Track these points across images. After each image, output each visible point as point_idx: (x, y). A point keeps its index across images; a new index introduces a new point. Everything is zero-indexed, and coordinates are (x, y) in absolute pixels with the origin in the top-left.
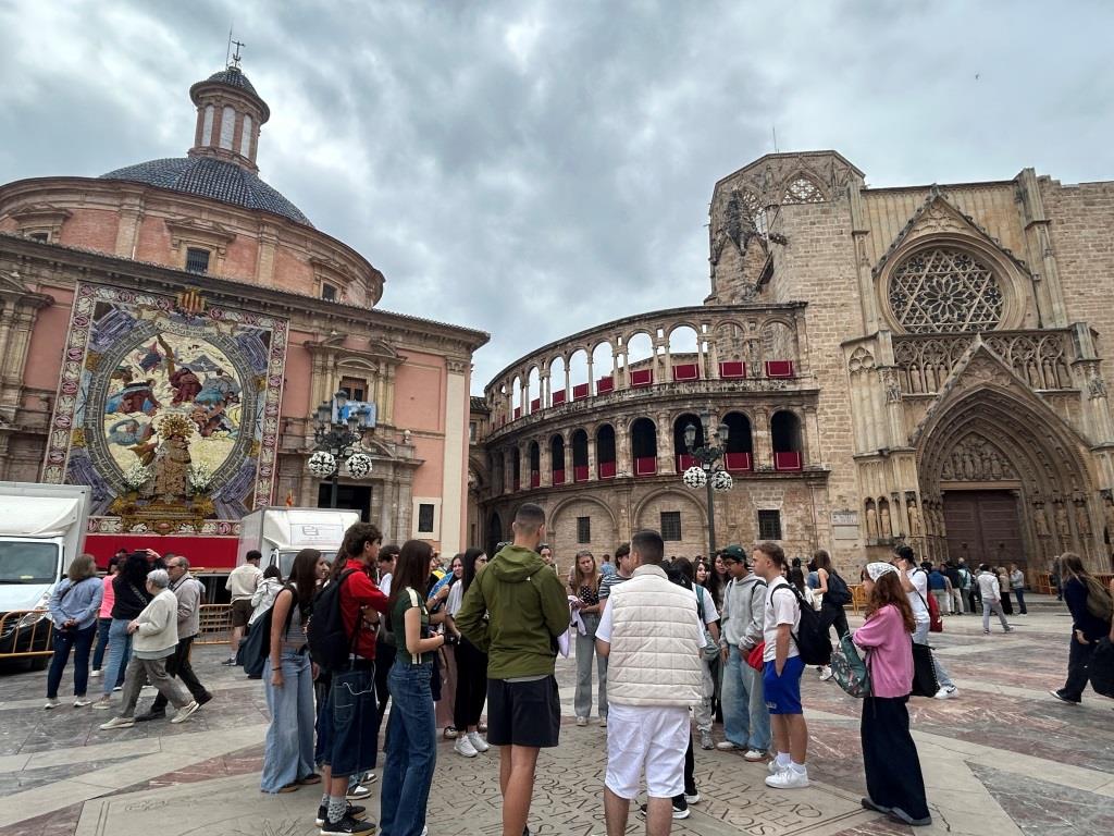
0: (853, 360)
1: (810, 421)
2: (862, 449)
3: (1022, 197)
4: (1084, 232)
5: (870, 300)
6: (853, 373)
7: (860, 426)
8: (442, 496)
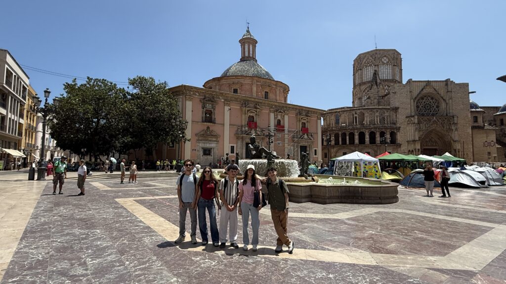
0: (408, 121)
1: (398, 133)
2: (408, 139)
3: (447, 85)
4: (459, 94)
5: (412, 107)
6: (408, 124)
7: (408, 135)
8: (318, 148)
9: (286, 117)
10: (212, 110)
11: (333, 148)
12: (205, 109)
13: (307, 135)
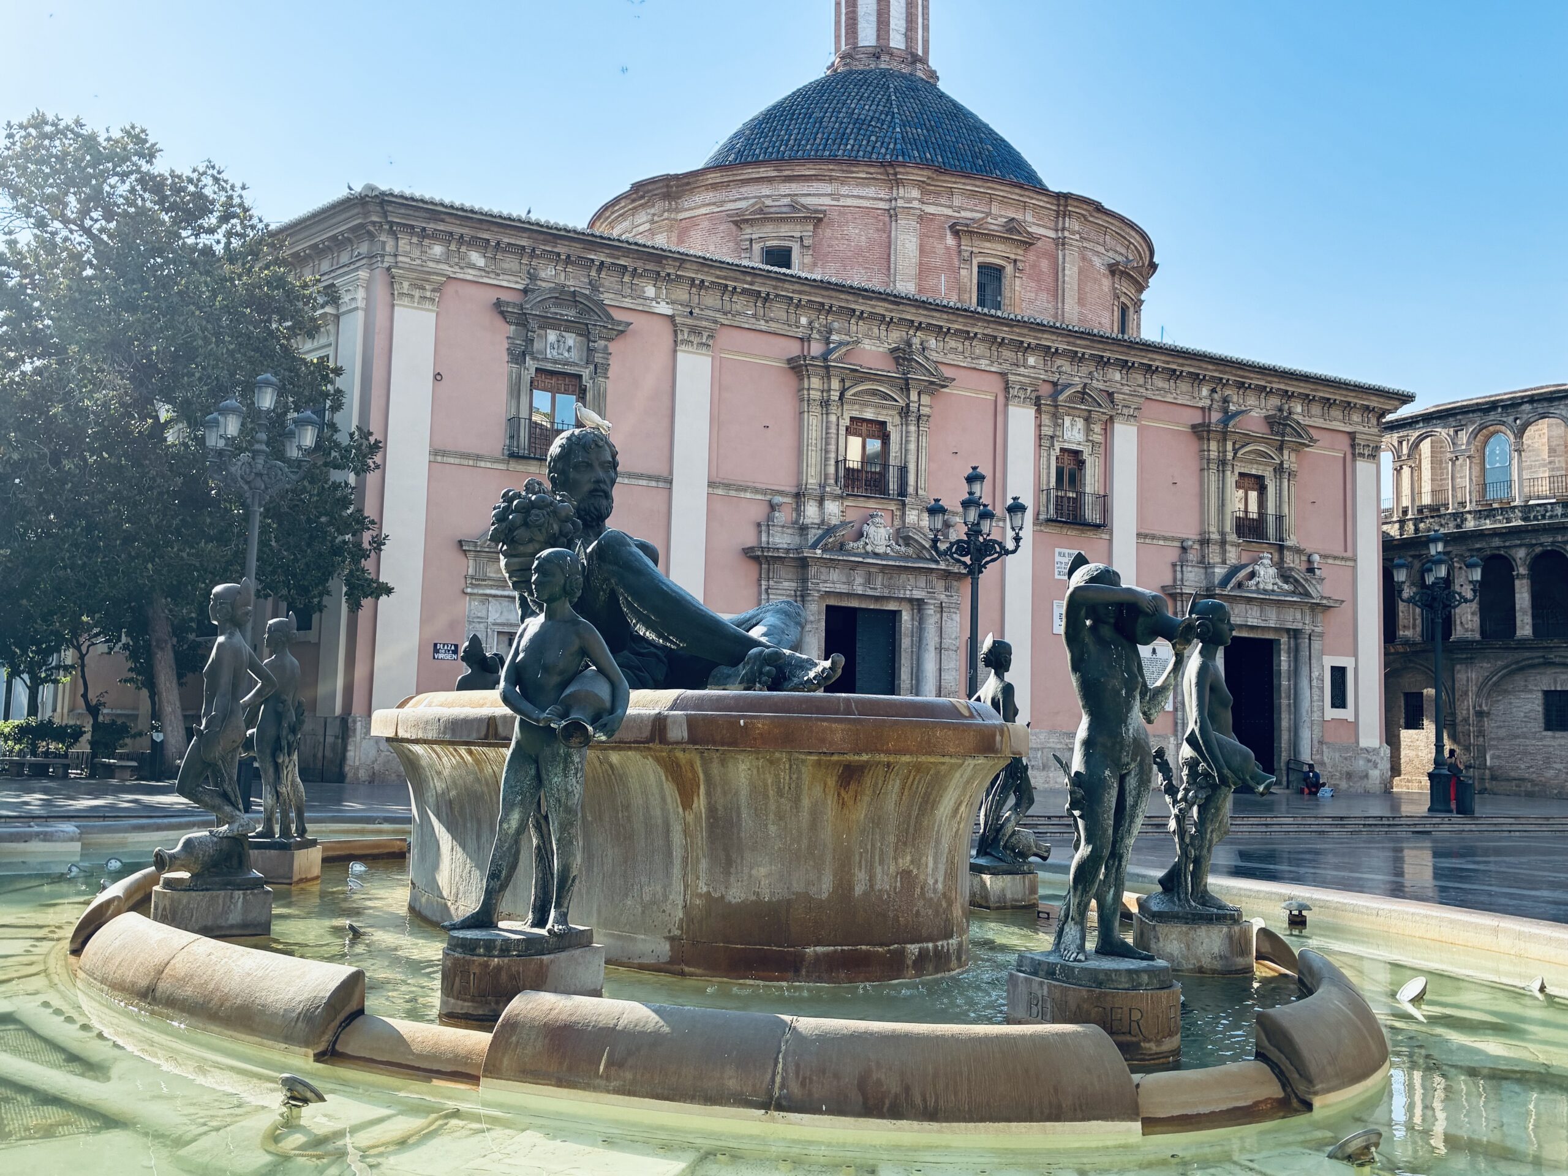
8: (1355, 655)
9: (1125, 435)
10: (586, 373)
11: (1469, 661)
12: (531, 364)
13: (1280, 565)
